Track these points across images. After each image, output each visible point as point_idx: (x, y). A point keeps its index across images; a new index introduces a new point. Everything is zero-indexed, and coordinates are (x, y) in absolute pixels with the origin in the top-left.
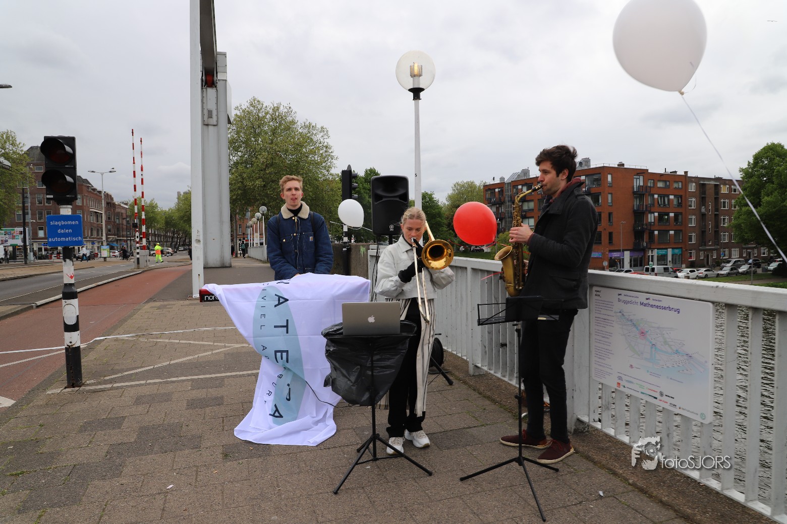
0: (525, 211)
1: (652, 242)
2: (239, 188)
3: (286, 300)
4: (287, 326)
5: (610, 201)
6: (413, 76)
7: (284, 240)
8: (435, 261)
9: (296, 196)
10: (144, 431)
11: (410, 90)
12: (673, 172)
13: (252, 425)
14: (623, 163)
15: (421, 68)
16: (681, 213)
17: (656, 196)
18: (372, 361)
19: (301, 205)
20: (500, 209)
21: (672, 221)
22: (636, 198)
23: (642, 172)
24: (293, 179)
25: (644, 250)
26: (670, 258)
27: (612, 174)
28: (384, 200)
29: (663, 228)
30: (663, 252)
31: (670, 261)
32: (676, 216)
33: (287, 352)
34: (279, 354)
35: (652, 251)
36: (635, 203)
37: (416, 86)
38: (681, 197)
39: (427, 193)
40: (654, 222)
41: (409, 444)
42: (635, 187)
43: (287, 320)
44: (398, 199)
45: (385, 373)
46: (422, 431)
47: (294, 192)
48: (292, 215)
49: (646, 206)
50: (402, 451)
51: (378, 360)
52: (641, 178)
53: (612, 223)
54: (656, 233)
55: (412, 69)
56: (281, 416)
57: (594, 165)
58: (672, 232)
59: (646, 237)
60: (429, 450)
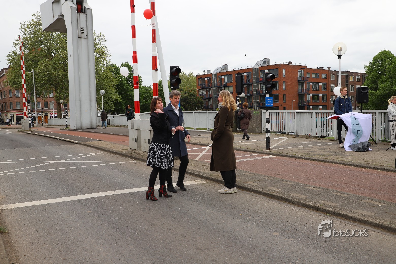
5: (284, 87)
12: (321, 68)
14: (292, 62)
16: (326, 94)
17: (311, 83)
20: (209, 92)
21: (321, 99)
22: (299, 84)
23: (303, 68)
27: (285, 69)
29: (316, 104)
32: (323, 96)
36: (299, 89)
38: (326, 84)
40: (310, 100)
42: (299, 77)
49: (306, 90)
52: (303, 71)
53: (285, 101)
54: (311, 107)
58: (321, 107)
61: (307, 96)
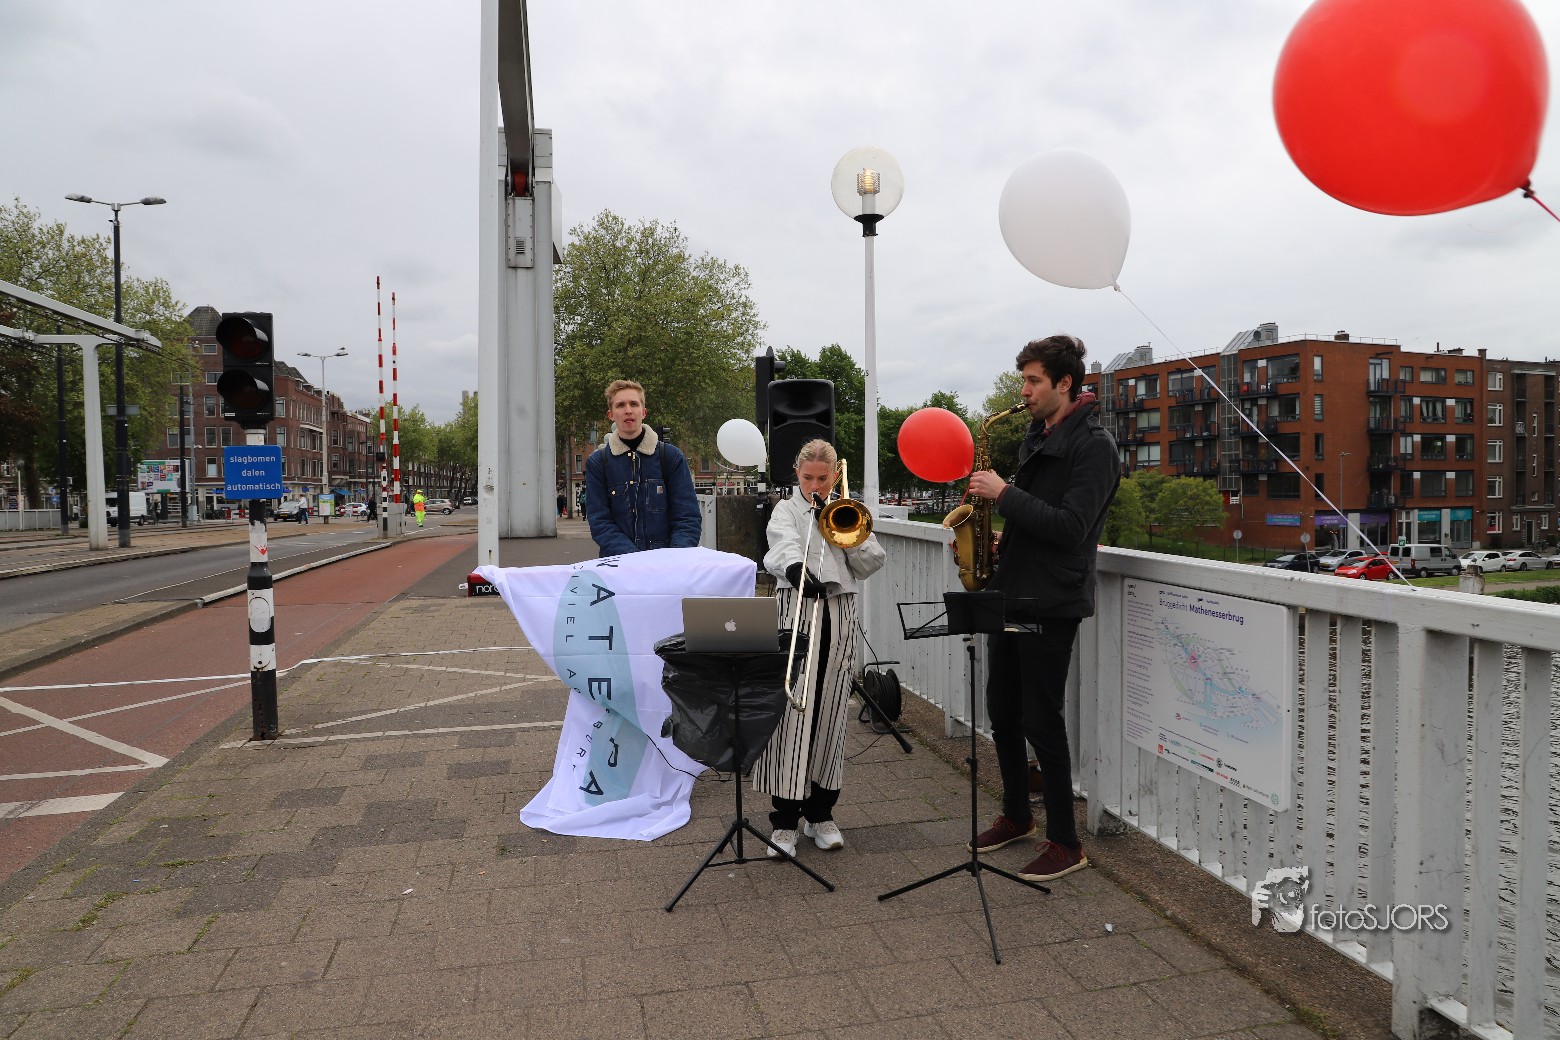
0: (1142, 431)
1: (1408, 493)
2: (576, 386)
3: (612, 594)
4: (609, 638)
5: (1317, 410)
6: (863, 192)
7: (614, 493)
8: (842, 531)
9: (633, 417)
10: (373, 809)
11: (858, 218)
12: (1454, 350)
13: (550, 805)
14: (1346, 332)
15: (877, 179)
16: (1471, 436)
17: (1417, 401)
18: (737, 698)
19: (644, 431)
21: (1451, 451)
22: (1374, 404)
23: (1389, 352)
24: (628, 387)
25: (1390, 512)
26: (1446, 528)
27: (1322, 356)
28: (789, 422)
29: (1432, 466)
30: (1431, 516)
31: (1446, 535)
32: (1460, 441)
33: (608, 680)
34: (595, 685)
35: (1408, 514)
36: (1372, 415)
37: (868, 212)
38: (1471, 403)
39: (943, 395)
40: (1412, 455)
41: (807, 844)
42: (1372, 381)
43: (611, 628)
44: (814, 421)
45: (760, 717)
46: (832, 823)
47: (629, 409)
48: (626, 449)
49: (1396, 420)
50: (793, 853)
51: (747, 696)
52: (1385, 363)
53: (1322, 455)
54: (1417, 475)
55: (860, 180)
56: (600, 792)
57: (1285, 336)
58: (1451, 475)
59: (1394, 483)
60: (840, 854)
61: (1402, 440)
